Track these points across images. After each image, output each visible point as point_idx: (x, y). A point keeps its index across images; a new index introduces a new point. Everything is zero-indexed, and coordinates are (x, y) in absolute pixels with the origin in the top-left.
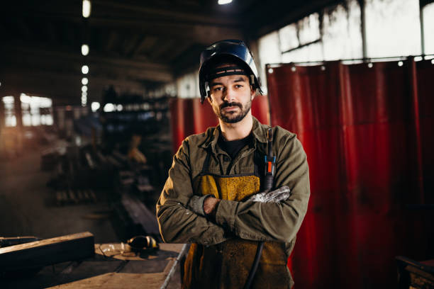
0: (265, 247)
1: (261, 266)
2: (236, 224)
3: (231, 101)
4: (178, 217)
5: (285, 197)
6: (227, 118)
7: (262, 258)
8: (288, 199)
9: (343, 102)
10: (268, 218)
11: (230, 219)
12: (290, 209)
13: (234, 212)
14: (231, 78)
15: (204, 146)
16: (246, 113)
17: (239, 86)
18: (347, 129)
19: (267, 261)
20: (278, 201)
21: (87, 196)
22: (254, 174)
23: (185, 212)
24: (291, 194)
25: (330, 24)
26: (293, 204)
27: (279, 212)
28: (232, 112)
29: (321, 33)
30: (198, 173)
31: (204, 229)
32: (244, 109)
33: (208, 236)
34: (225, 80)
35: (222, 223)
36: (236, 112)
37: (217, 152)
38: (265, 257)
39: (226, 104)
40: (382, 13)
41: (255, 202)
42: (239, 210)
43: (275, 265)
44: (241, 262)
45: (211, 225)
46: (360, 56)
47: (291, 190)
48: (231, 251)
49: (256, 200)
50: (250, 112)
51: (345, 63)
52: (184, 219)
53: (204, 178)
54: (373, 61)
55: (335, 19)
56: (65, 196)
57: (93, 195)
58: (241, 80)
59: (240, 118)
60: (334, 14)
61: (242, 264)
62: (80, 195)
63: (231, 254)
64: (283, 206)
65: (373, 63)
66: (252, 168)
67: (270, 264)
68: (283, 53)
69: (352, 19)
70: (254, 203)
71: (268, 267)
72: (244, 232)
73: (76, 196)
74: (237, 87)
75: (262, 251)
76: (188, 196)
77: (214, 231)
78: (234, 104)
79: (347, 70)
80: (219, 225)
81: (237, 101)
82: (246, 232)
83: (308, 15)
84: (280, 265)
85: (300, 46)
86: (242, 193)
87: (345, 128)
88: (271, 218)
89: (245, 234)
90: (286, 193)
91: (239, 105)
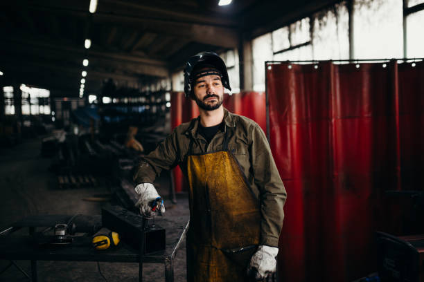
3: (212, 94)
9: (333, 98)
14: (211, 77)
16: (221, 103)
17: (217, 84)
18: (335, 121)
21: (87, 181)
25: (320, 29)
28: (213, 101)
29: (312, 36)
36: (215, 101)
40: (368, 20)
46: (347, 58)
51: (335, 63)
54: (360, 62)
55: (325, 24)
56: (67, 180)
57: (93, 180)
58: (218, 79)
60: (325, 19)
62: (81, 180)
65: (360, 64)
68: (274, 54)
69: (340, 24)
73: (77, 180)
74: (215, 85)
78: (214, 95)
79: (337, 70)
81: (216, 94)
83: (300, 20)
85: (291, 48)
87: (333, 121)
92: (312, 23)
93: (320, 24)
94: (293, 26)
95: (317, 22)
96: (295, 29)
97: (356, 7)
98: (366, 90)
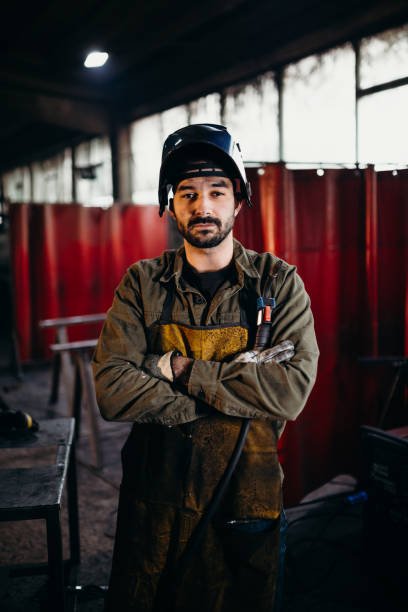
0: (251, 429)
1: (245, 455)
2: (218, 395)
3: (206, 216)
4: (130, 381)
5: (288, 356)
6: (198, 240)
7: (247, 444)
8: (291, 359)
10: (267, 386)
11: (210, 386)
12: (298, 373)
13: (215, 376)
14: (206, 180)
15: (162, 279)
16: (226, 234)
17: (218, 194)
19: (255, 448)
20: (278, 361)
22: (241, 324)
23: (139, 375)
24: (295, 351)
25: (236, 111)
26: (301, 366)
27: (284, 377)
28: (205, 232)
29: (223, 122)
30: (156, 319)
31: (169, 400)
32: (223, 228)
33: (174, 411)
34: (198, 181)
35: (196, 394)
36: (211, 232)
37: (184, 288)
38: (252, 442)
39: (197, 219)
41: (245, 364)
42: (222, 375)
43: (263, 453)
44: (220, 450)
45: (180, 394)
46: (276, 159)
47: (296, 346)
48: (205, 436)
49: (246, 361)
50: (231, 233)
52: (139, 385)
53: (166, 328)
55: (242, 104)
58: (223, 184)
59: (216, 242)
60: (241, 97)
61: (221, 453)
63: (206, 439)
64: (288, 369)
66: (237, 315)
67: (259, 453)
70: (243, 365)
71: (255, 458)
72: (231, 404)
74: (215, 195)
75: (247, 434)
76: (142, 353)
77: (182, 404)
78: (210, 220)
80: (191, 397)
81: (214, 216)
82: (232, 405)
83: (204, 96)
84: (271, 453)
86: (223, 351)
88: (271, 384)
89: (232, 408)
90: (289, 351)
91: (217, 222)
92: (223, 102)
93: (236, 105)
94: (194, 105)
95: (230, 102)
96: (196, 110)
97: (288, 82)
98: (330, 208)
